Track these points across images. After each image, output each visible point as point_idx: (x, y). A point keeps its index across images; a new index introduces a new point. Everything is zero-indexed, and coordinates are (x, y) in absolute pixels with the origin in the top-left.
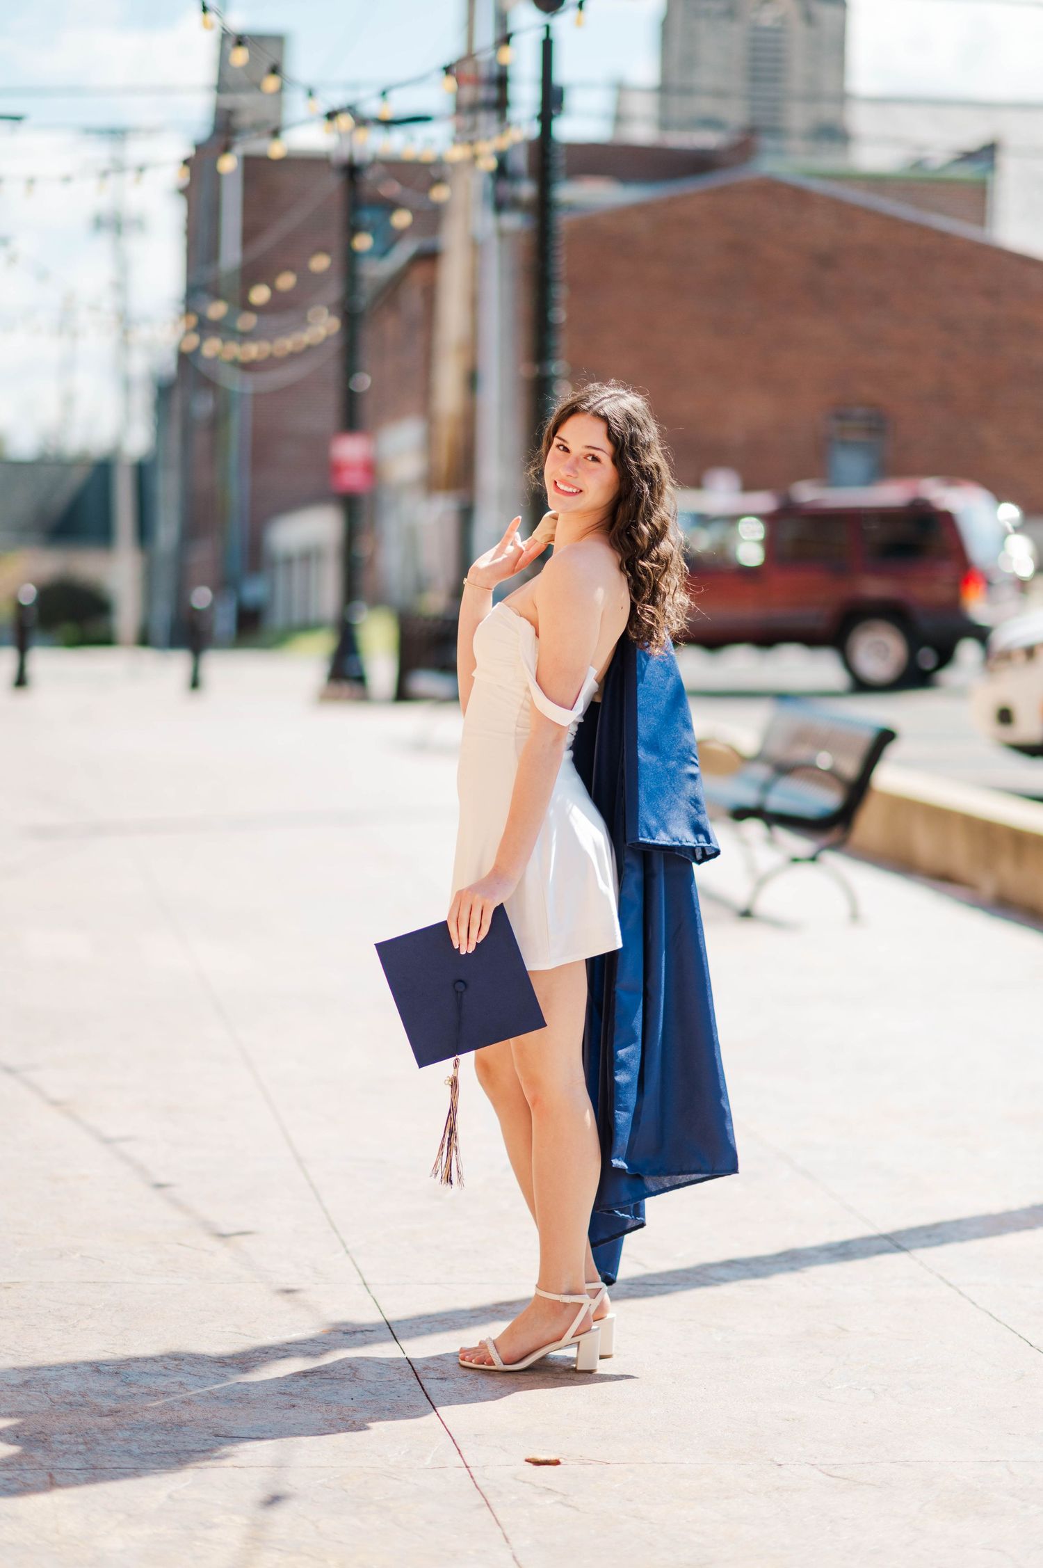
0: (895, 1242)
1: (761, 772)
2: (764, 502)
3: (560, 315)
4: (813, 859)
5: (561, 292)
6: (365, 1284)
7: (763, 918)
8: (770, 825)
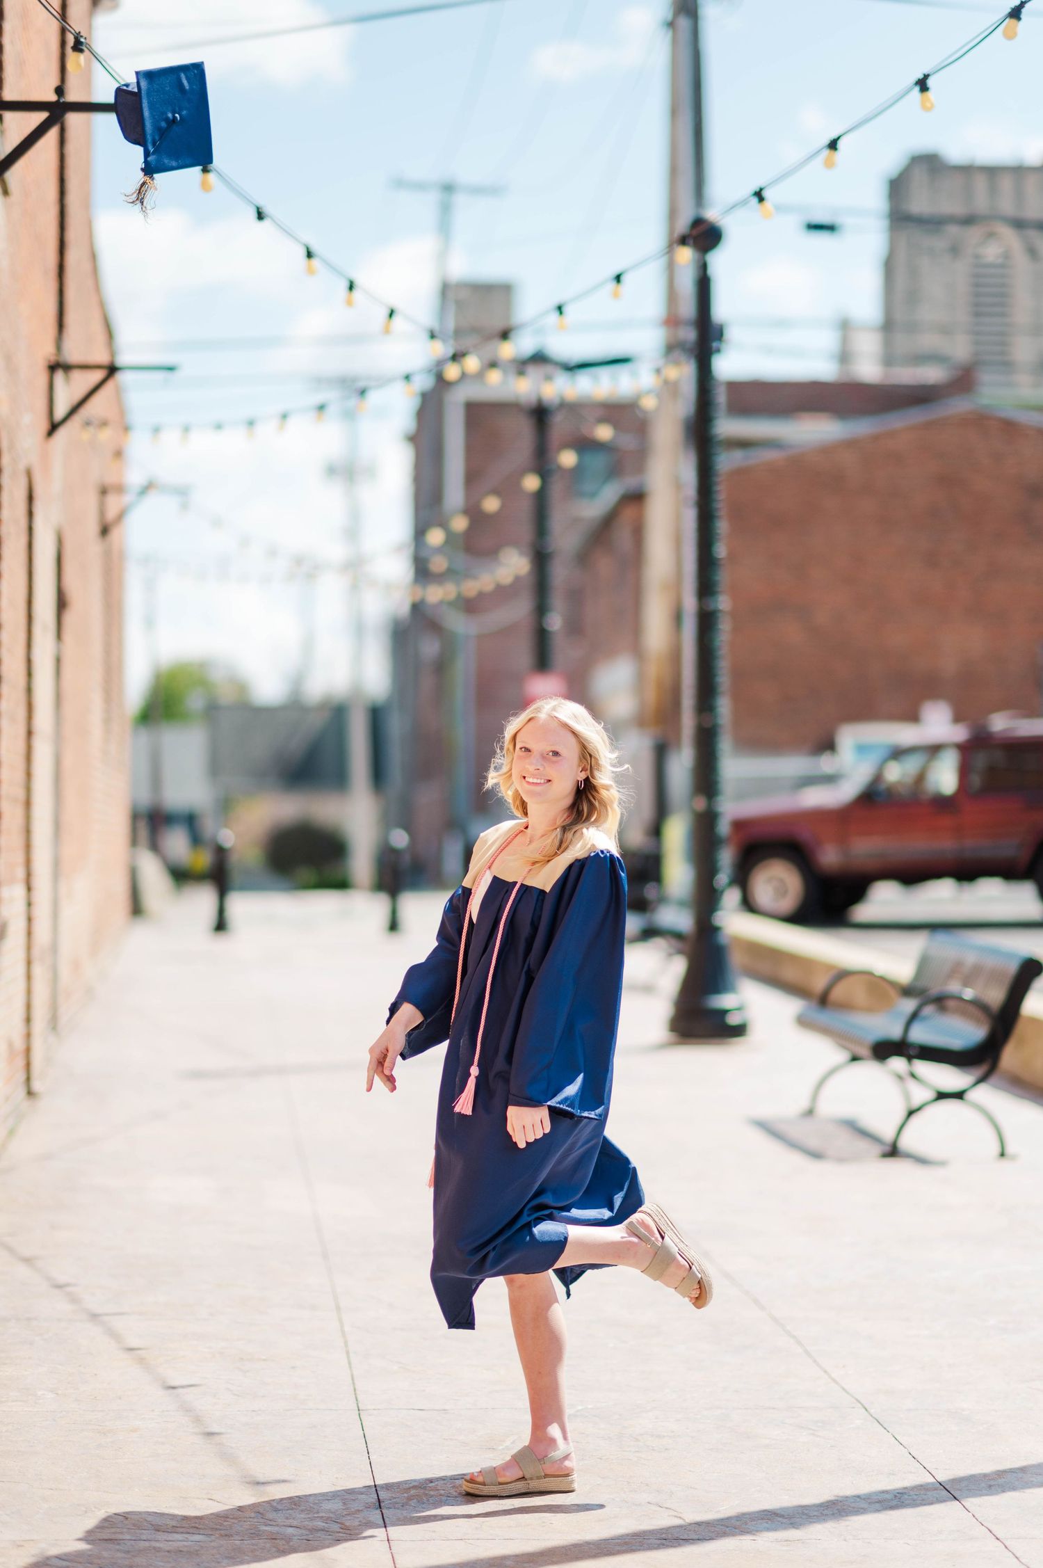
0: (950, 1491)
1: (909, 1005)
3: (721, 550)
4: (959, 1095)
5: (722, 526)
6: (388, 1540)
7: (908, 1156)
8: (910, 1058)
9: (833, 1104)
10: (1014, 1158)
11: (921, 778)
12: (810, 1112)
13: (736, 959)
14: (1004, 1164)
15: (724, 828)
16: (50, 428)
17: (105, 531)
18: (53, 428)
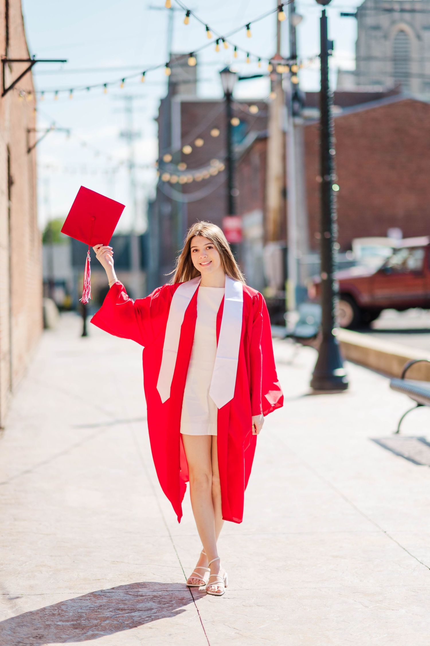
2: (423, 240)
3: (333, 152)
11: (404, 263)
12: (398, 432)
13: (343, 352)
15: (336, 287)
16: (3, 92)
17: (29, 150)
18: (5, 92)
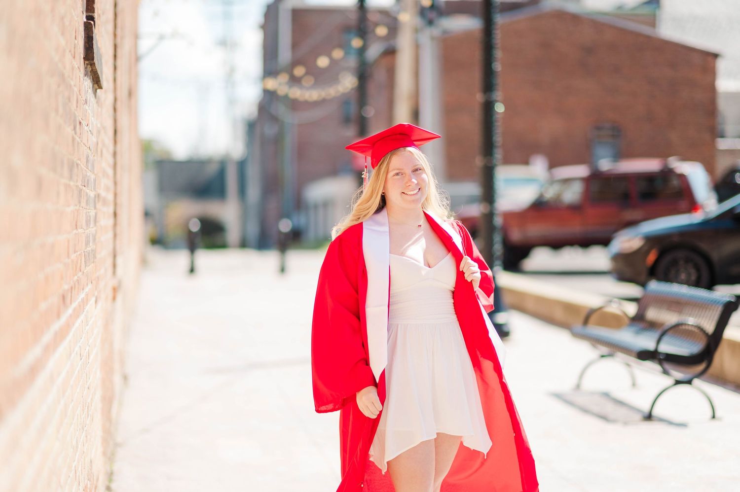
2: (581, 171)
3: (498, 67)
4: (689, 382)
5: (498, 54)
7: (661, 420)
8: (660, 362)
9: (593, 382)
10: (720, 419)
11: (559, 196)
12: (578, 387)
14: (715, 423)
15: (498, 221)
